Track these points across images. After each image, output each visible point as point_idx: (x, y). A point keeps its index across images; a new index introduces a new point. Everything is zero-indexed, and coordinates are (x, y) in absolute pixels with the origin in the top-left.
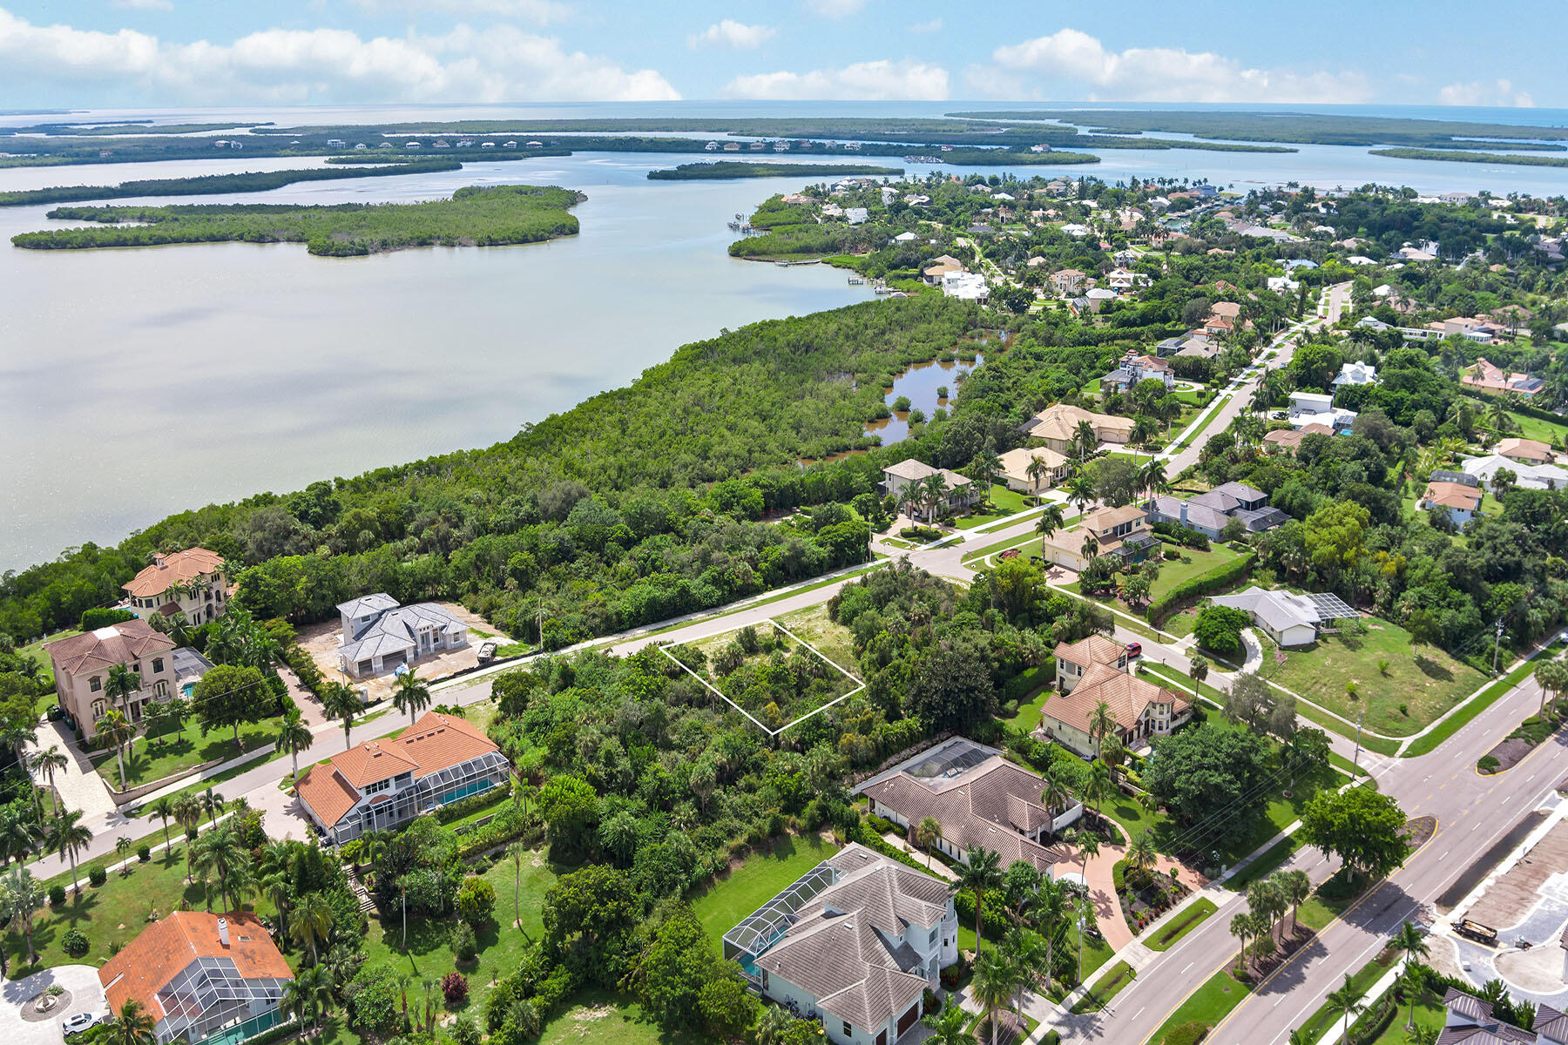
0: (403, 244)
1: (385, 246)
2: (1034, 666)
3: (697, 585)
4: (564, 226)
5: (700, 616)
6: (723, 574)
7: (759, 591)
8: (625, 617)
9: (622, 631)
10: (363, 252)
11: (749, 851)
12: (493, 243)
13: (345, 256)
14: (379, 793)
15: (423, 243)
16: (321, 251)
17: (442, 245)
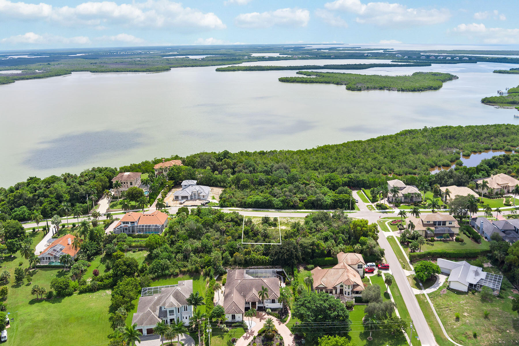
0: (375, 88)
1: (368, 89)
2: (333, 257)
3: (276, 201)
4: (432, 87)
5: (273, 210)
6: (286, 199)
7: (300, 208)
8: (247, 204)
9: (245, 208)
10: (360, 90)
11: (187, 273)
12: (403, 90)
13: (354, 90)
14: (126, 225)
15: (381, 89)
16: (348, 89)
17: (387, 90)
